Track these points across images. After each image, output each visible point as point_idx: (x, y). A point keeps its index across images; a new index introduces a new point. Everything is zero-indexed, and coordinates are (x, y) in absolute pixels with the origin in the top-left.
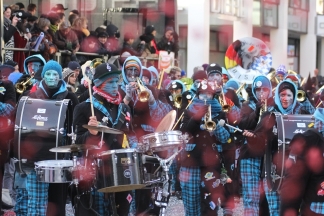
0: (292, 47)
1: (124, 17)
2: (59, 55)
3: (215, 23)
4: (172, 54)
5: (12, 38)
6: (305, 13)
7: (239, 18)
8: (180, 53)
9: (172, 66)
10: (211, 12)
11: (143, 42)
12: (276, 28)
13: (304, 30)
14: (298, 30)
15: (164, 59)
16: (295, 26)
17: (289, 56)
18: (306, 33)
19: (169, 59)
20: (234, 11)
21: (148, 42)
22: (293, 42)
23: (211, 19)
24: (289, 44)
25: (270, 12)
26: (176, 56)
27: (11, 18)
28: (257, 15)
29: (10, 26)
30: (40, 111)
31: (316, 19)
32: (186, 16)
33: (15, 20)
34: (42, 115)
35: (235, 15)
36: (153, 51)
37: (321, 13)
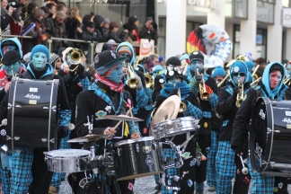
0: (260, 36)
1: (110, 8)
2: (50, 41)
3: (191, 14)
4: (152, 42)
5: (9, 26)
6: (272, 6)
7: (213, 10)
8: (159, 40)
9: (152, 53)
10: (188, 4)
11: (126, 31)
12: (246, 19)
13: (271, 21)
14: (266, 21)
15: (145, 46)
16: (263, 17)
17: (257, 45)
18: (273, 24)
19: (149, 46)
20: (208, 4)
21: (130, 30)
22: (261, 31)
23: (187, 10)
24: (258, 33)
25: (240, 5)
26: (156, 44)
27: (8, 8)
28: (229, 7)
29: (7, 15)
30: (31, 90)
31: (282, 12)
32: (165, 8)
33: (11, 10)
34: (35, 94)
35: (209, 7)
36: (134, 39)
37: (287, 6)
